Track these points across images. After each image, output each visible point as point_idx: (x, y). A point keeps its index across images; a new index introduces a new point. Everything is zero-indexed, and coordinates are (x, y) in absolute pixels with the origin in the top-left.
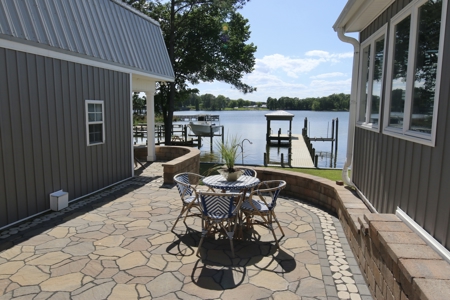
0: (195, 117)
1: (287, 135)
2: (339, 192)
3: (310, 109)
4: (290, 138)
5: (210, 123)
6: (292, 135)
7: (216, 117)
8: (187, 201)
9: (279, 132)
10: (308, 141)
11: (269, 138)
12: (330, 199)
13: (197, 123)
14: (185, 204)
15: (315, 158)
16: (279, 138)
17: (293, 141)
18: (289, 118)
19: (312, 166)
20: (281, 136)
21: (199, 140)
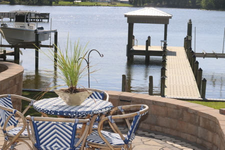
0: (8, 15)
1: (159, 48)
2: (221, 123)
3: (199, 7)
4: (164, 53)
5: (34, 26)
6: (169, 48)
7: (45, 16)
8: (11, 133)
9: (148, 43)
10: (192, 57)
11: (131, 53)
12: (210, 134)
13: (12, 25)
14: (8, 137)
15: (201, 84)
16: (147, 53)
17: (168, 57)
18: (164, 21)
19: (198, 96)
20: (150, 49)
21: (16, 55)
